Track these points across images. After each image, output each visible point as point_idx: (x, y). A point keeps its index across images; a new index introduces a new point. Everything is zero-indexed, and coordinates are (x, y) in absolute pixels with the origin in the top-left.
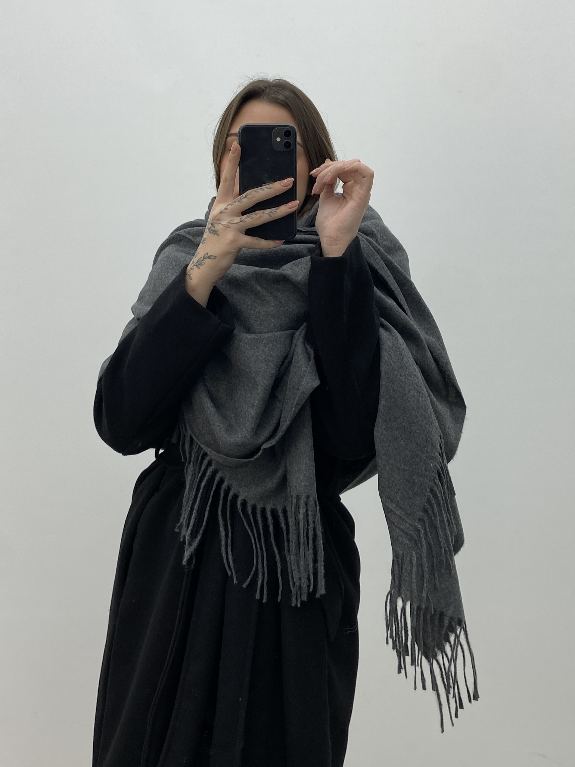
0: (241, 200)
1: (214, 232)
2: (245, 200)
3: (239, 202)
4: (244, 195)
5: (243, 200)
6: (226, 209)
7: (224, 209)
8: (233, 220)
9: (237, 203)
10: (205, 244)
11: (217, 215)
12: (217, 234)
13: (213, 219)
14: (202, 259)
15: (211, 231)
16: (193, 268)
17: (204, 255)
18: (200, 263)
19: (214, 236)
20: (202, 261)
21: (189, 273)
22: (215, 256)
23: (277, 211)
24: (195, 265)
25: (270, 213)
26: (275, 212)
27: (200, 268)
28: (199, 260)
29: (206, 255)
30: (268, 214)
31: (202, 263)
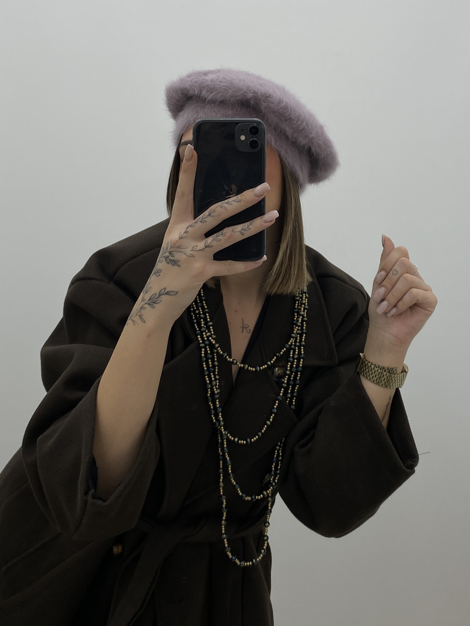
0: (203, 220)
1: (175, 263)
2: (209, 219)
3: (202, 222)
4: (206, 213)
5: (206, 219)
6: (186, 232)
7: (184, 233)
8: (197, 246)
9: (199, 223)
10: (160, 276)
11: (177, 241)
12: (178, 265)
13: (172, 246)
14: (157, 296)
15: (169, 260)
16: (143, 307)
17: (161, 290)
18: (154, 301)
19: (174, 266)
20: (157, 298)
21: (139, 314)
22: (176, 291)
23: (250, 227)
24: (147, 304)
25: (241, 230)
26: (248, 229)
27: (154, 307)
28: (152, 298)
29: (164, 289)
30: (240, 231)
31: (157, 300)
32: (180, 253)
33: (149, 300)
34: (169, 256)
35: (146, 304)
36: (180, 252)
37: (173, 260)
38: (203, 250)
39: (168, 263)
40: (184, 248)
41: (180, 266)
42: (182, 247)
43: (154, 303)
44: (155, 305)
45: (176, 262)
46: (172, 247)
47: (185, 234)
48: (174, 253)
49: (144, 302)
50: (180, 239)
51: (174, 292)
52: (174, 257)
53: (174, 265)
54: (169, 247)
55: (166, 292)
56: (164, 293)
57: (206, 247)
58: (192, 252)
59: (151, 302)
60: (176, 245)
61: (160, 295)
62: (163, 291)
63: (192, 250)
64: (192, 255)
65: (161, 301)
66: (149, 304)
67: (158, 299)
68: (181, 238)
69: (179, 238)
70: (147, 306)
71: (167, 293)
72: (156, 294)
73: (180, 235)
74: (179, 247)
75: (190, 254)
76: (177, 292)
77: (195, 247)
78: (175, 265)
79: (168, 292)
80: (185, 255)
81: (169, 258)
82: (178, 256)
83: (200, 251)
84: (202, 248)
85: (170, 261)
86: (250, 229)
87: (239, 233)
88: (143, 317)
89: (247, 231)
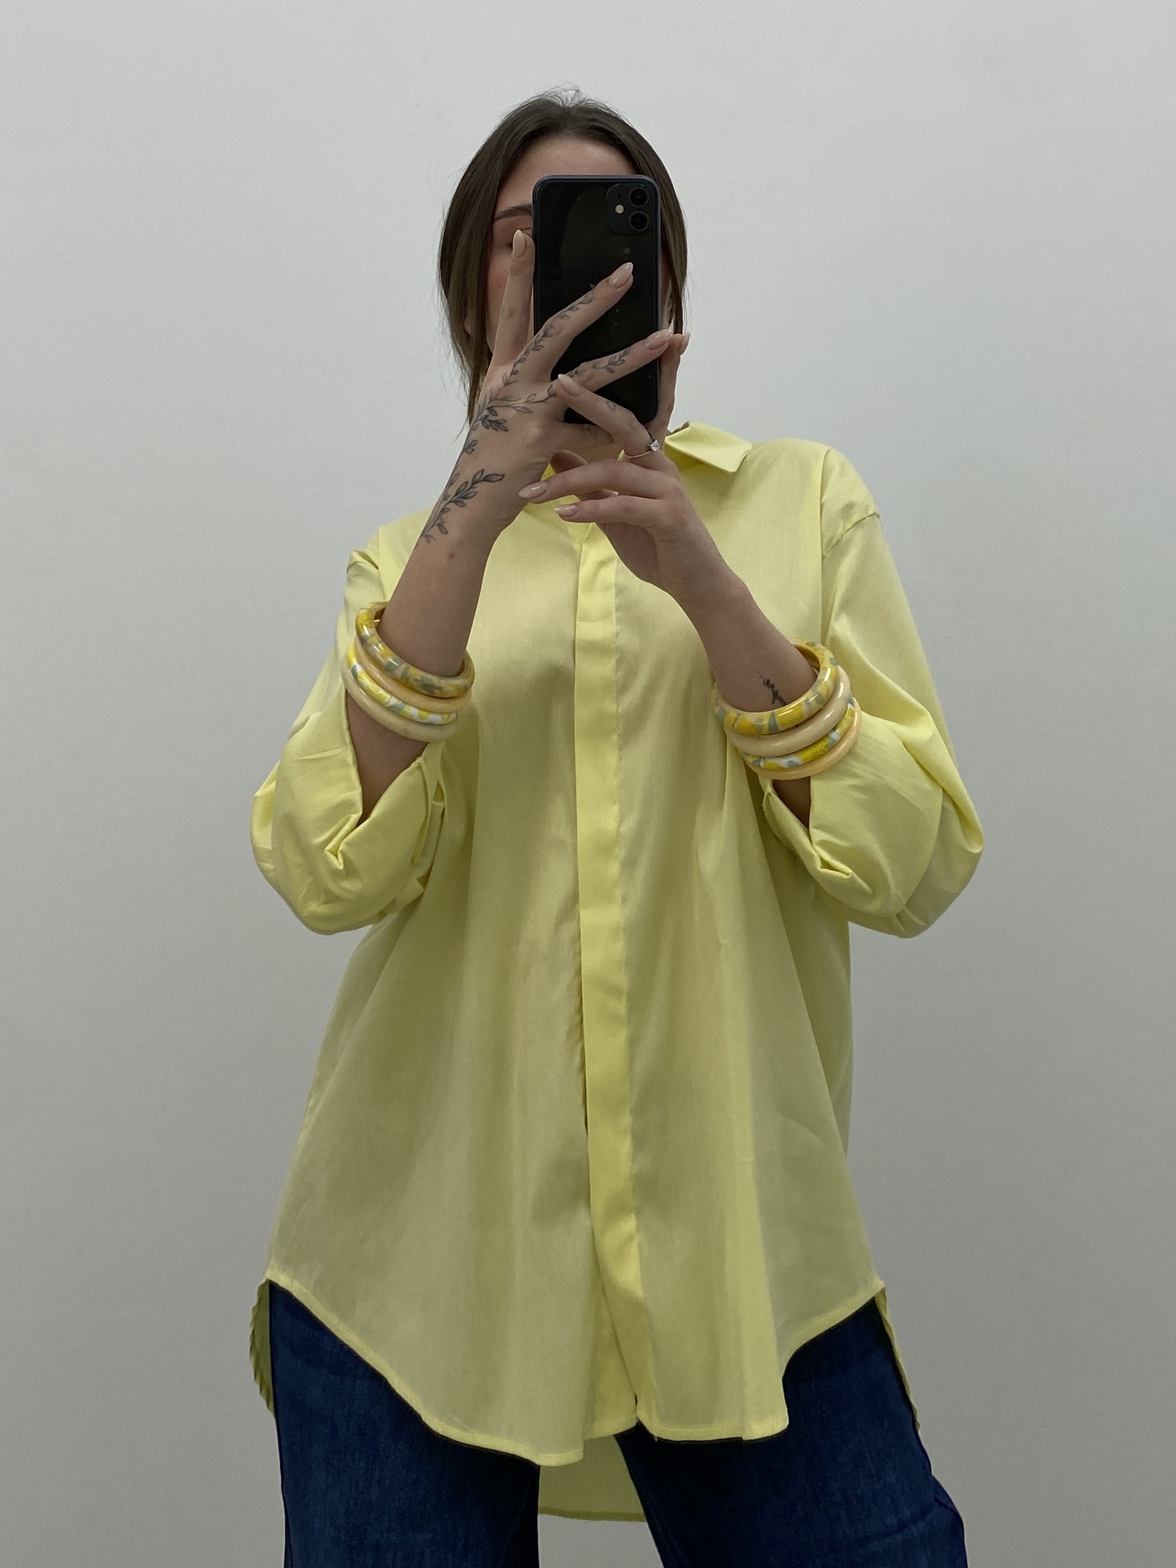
0: (537, 345)
1: (498, 425)
5: (541, 344)
7: (511, 374)
8: (536, 394)
10: (473, 453)
11: (501, 390)
12: (503, 428)
13: (493, 398)
14: (469, 486)
15: (488, 423)
16: (446, 509)
17: (475, 476)
18: (464, 494)
19: (497, 432)
20: (469, 489)
21: (439, 521)
22: (502, 474)
23: (624, 358)
24: (453, 502)
25: (609, 365)
26: (620, 362)
27: (465, 505)
28: (462, 488)
29: (480, 474)
30: (605, 367)
31: (469, 493)
32: (507, 408)
33: (456, 495)
34: (488, 416)
35: (450, 502)
36: (508, 406)
37: (496, 421)
38: (546, 401)
39: (487, 428)
40: (513, 399)
41: (507, 430)
42: (510, 399)
43: (465, 497)
44: (465, 501)
45: (500, 423)
46: (494, 400)
47: (512, 376)
48: (498, 410)
49: (447, 500)
50: (507, 387)
51: (497, 475)
52: (496, 415)
53: (497, 430)
54: (488, 401)
55: (484, 476)
56: (482, 479)
57: (550, 396)
58: (527, 404)
59: (459, 497)
60: (501, 396)
61: (473, 484)
62: (478, 477)
63: (526, 402)
64: (527, 409)
65: (476, 493)
66: (455, 502)
67: (471, 490)
68: (507, 384)
69: (502, 385)
70: (452, 506)
71: (487, 479)
72: (467, 482)
73: (505, 378)
74: (504, 399)
75: (524, 408)
76: (504, 475)
77: (533, 397)
78: (499, 430)
79: (487, 476)
80: (518, 411)
81: (489, 418)
82: (503, 414)
83: (541, 404)
84: (543, 399)
85: (492, 425)
86: (624, 361)
87: (605, 370)
88: (445, 525)
89: (619, 365)
